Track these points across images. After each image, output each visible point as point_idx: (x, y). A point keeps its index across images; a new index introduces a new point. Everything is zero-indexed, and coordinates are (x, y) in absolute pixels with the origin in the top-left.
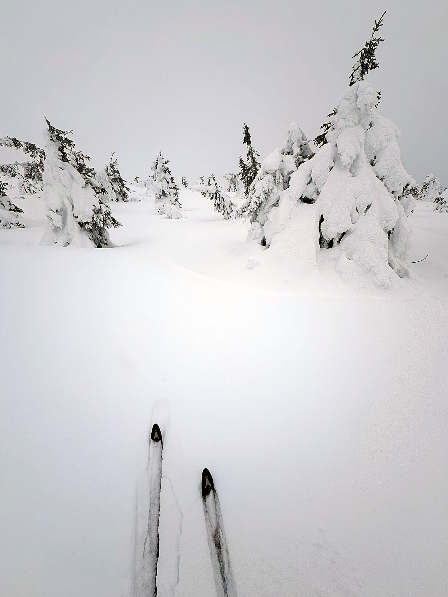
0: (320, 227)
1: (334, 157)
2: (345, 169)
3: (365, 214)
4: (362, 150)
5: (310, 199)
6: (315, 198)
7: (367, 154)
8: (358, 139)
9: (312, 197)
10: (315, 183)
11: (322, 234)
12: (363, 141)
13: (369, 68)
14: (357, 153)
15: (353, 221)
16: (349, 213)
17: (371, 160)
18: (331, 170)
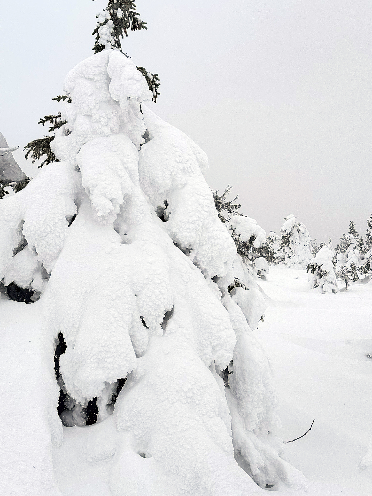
0: (57, 368)
1: (77, 194)
2: (104, 225)
3: (164, 334)
4: (136, 186)
5: (27, 290)
6: (40, 286)
7: (148, 195)
8: (124, 164)
9: (32, 285)
10: (34, 250)
11: (66, 385)
12: (135, 167)
13: (129, 26)
14: (127, 192)
15: (138, 350)
16: (127, 331)
17: (159, 208)
18: (71, 224)
